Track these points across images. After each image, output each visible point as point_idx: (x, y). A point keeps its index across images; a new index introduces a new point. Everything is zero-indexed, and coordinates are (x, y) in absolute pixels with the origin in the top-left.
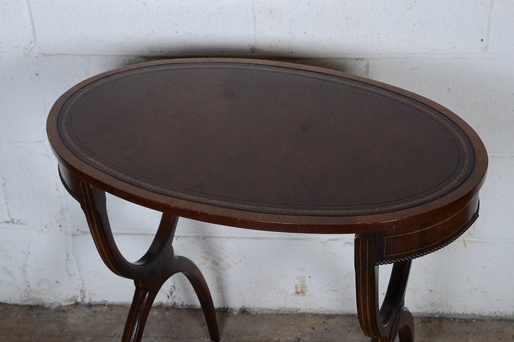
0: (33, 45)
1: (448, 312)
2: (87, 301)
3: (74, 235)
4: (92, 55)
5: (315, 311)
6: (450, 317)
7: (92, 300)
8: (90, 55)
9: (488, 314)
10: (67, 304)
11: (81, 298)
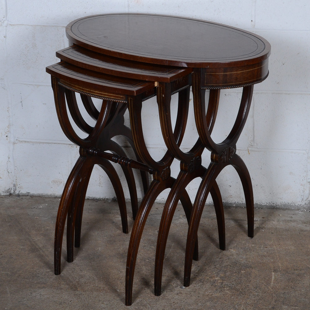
0: (5, 19)
1: (241, 203)
2: (17, 192)
3: (14, 143)
4: (37, 25)
5: (159, 201)
6: (243, 206)
7: (20, 192)
8: (36, 26)
9: (265, 204)
10: (4, 194)
11: (14, 191)
